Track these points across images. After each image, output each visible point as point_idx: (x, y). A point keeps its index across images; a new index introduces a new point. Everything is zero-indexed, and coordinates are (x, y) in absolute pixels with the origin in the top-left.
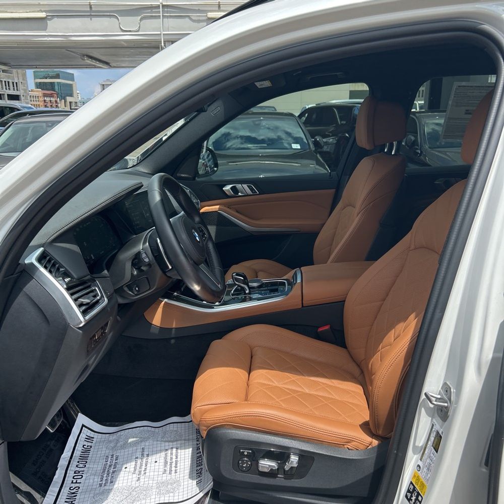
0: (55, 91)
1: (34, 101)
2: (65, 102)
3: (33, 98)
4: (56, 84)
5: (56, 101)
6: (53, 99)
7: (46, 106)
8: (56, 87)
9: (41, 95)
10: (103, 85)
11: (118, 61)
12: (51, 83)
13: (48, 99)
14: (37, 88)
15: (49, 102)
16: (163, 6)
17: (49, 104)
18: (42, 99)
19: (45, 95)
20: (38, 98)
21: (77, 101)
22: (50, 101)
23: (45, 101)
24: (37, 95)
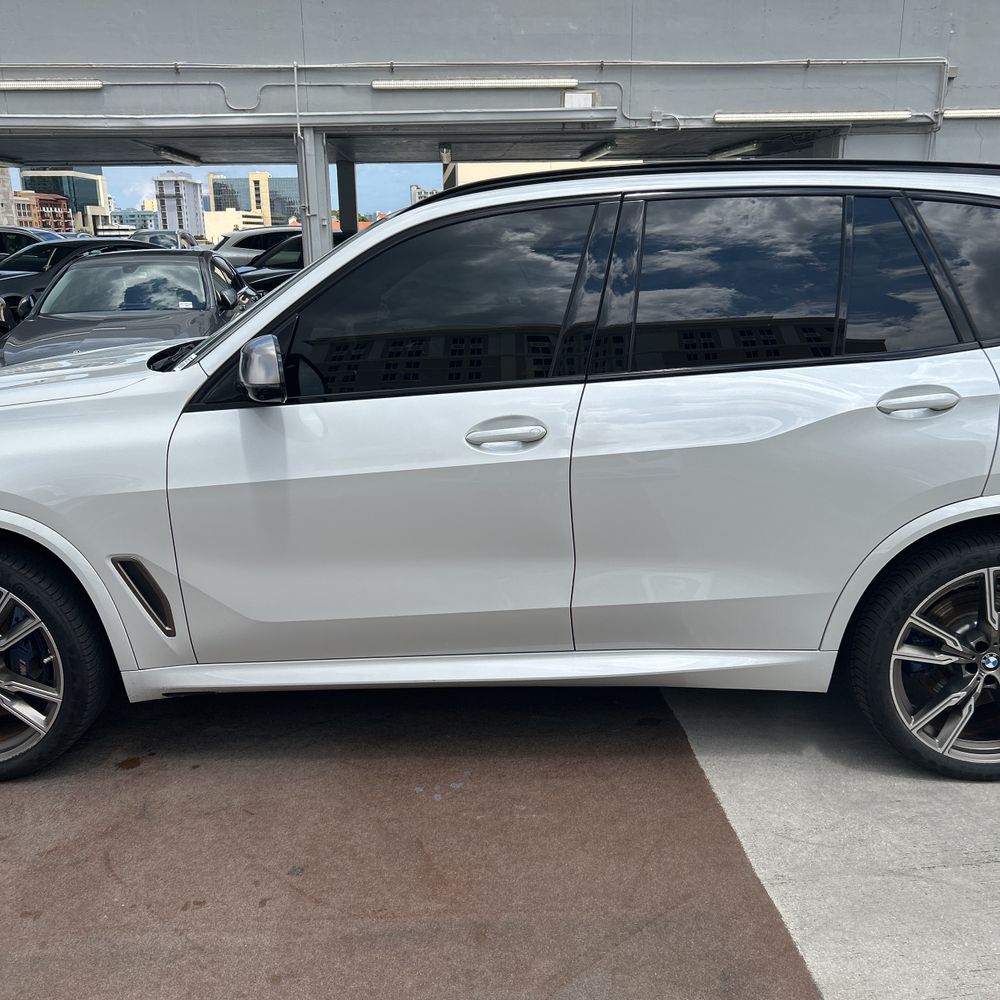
0: (62, 194)
1: (25, 214)
2: (84, 216)
3: (24, 209)
4: (65, 182)
5: (65, 215)
6: (59, 211)
7: (45, 225)
8: (66, 187)
9: (34, 202)
10: (161, 182)
11: (215, 155)
12: (55, 179)
13: (48, 211)
14: (27, 189)
15: (52, 217)
16: (299, 70)
17: (51, 221)
18: (36, 211)
19: (42, 203)
20: (29, 209)
21: (108, 213)
22: (54, 214)
23: (42, 213)
24: (26, 203)
